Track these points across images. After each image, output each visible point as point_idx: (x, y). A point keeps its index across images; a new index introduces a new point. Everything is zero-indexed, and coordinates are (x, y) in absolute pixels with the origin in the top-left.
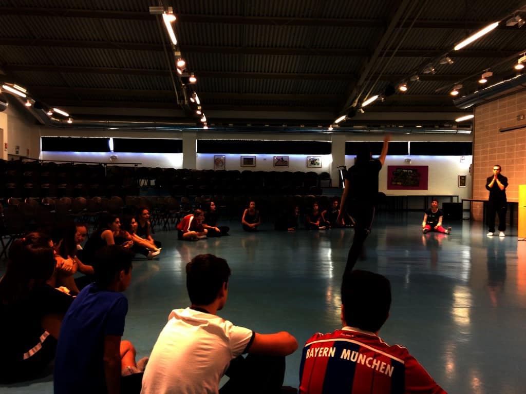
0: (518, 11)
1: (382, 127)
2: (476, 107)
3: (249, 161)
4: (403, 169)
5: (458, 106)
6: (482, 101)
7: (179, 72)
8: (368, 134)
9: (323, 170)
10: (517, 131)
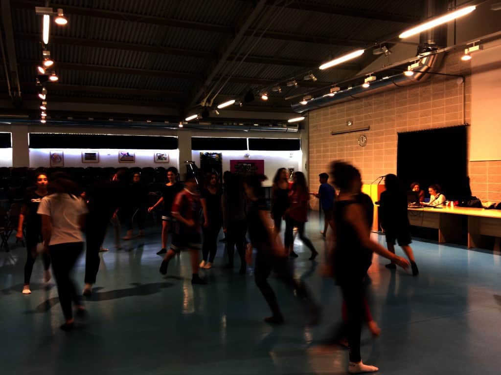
0: (384, 42)
1: (225, 124)
2: (310, 112)
3: (92, 157)
4: (243, 163)
5: (295, 110)
6: (317, 107)
7: (42, 70)
8: (213, 130)
9: (171, 165)
10: (346, 135)
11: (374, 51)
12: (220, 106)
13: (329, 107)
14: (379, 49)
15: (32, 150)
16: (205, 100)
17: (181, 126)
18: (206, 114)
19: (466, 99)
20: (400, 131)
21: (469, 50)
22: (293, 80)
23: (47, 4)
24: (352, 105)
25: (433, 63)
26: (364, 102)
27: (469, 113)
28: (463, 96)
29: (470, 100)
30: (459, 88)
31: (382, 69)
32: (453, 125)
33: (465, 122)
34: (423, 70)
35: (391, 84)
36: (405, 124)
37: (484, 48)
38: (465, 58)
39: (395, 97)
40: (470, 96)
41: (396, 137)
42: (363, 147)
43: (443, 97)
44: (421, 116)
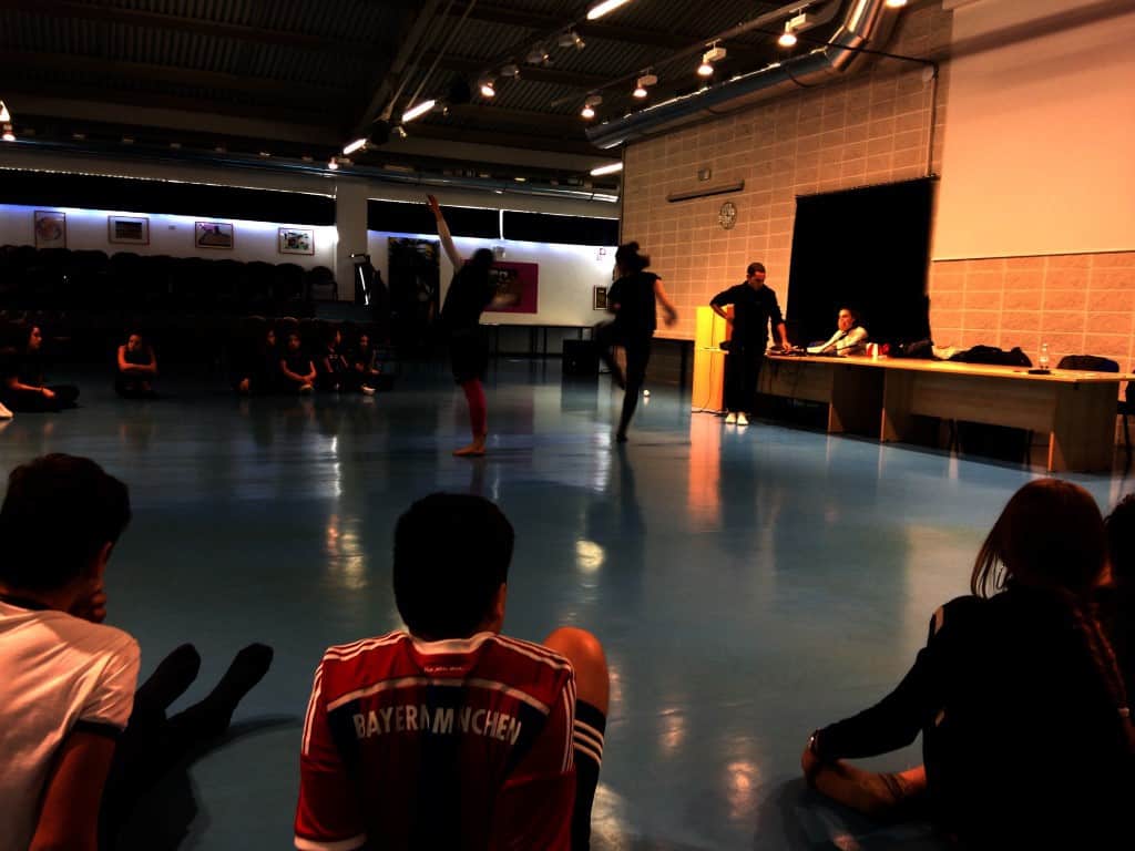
1: (447, 172)
2: (627, 148)
3: (132, 230)
6: (638, 136)
9: (317, 262)
10: (697, 201)
12: (408, 117)
17: (333, 166)
19: (937, 117)
20: (801, 193)
24: (714, 130)
26: (736, 123)
27: (940, 150)
28: (930, 110)
29: (943, 121)
30: (924, 91)
32: (906, 179)
33: (930, 171)
34: (853, 44)
35: (788, 79)
36: (813, 176)
39: (799, 112)
40: (944, 111)
41: (793, 205)
42: (728, 231)
43: (891, 113)
44: (846, 158)
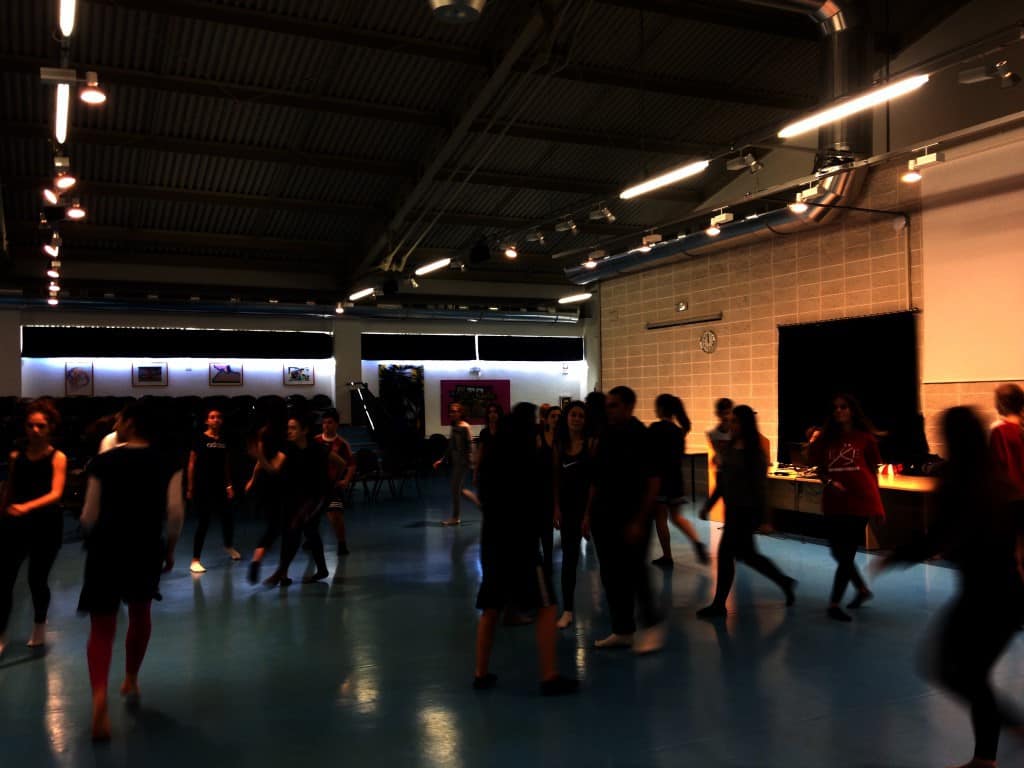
0: (748, 146)
1: (430, 307)
2: (602, 284)
3: (153, 374)
4: (467, 387)
5: (572, 280)
6: (615, 274)
7: (51, 197)
8: (404, 320)
9: (317, 391)
10: (674, 330)
11: (728, 163)
12: (420, 272)
13: (641, 274)
14: (738, 159)
15: (27, 361)
16: (390, 258)
17: (340, 310)
18: (390, 287)
19: (913, 259)
20: (782, 324)
21: (916, 162)
22: (568, 219)
23: (65, 61)
24: (687, 269)
25: (846, 188)
26: (709, 264)
27: (920, 286)
28: (905, 253)
29: (920, 261)
30: (897, 237)
31: (745, 199)
32: (887, 311)
33: (911, 305)
34: (825, 202)
35: (762, 228)
36: (792, 308)
37: (946, 158)
38: (910, 178)
39: (772, 254)
40: (920, 254)
41: (775, 334)
42: (710, 355)
43: (866, 256)
44: (824, 293)
